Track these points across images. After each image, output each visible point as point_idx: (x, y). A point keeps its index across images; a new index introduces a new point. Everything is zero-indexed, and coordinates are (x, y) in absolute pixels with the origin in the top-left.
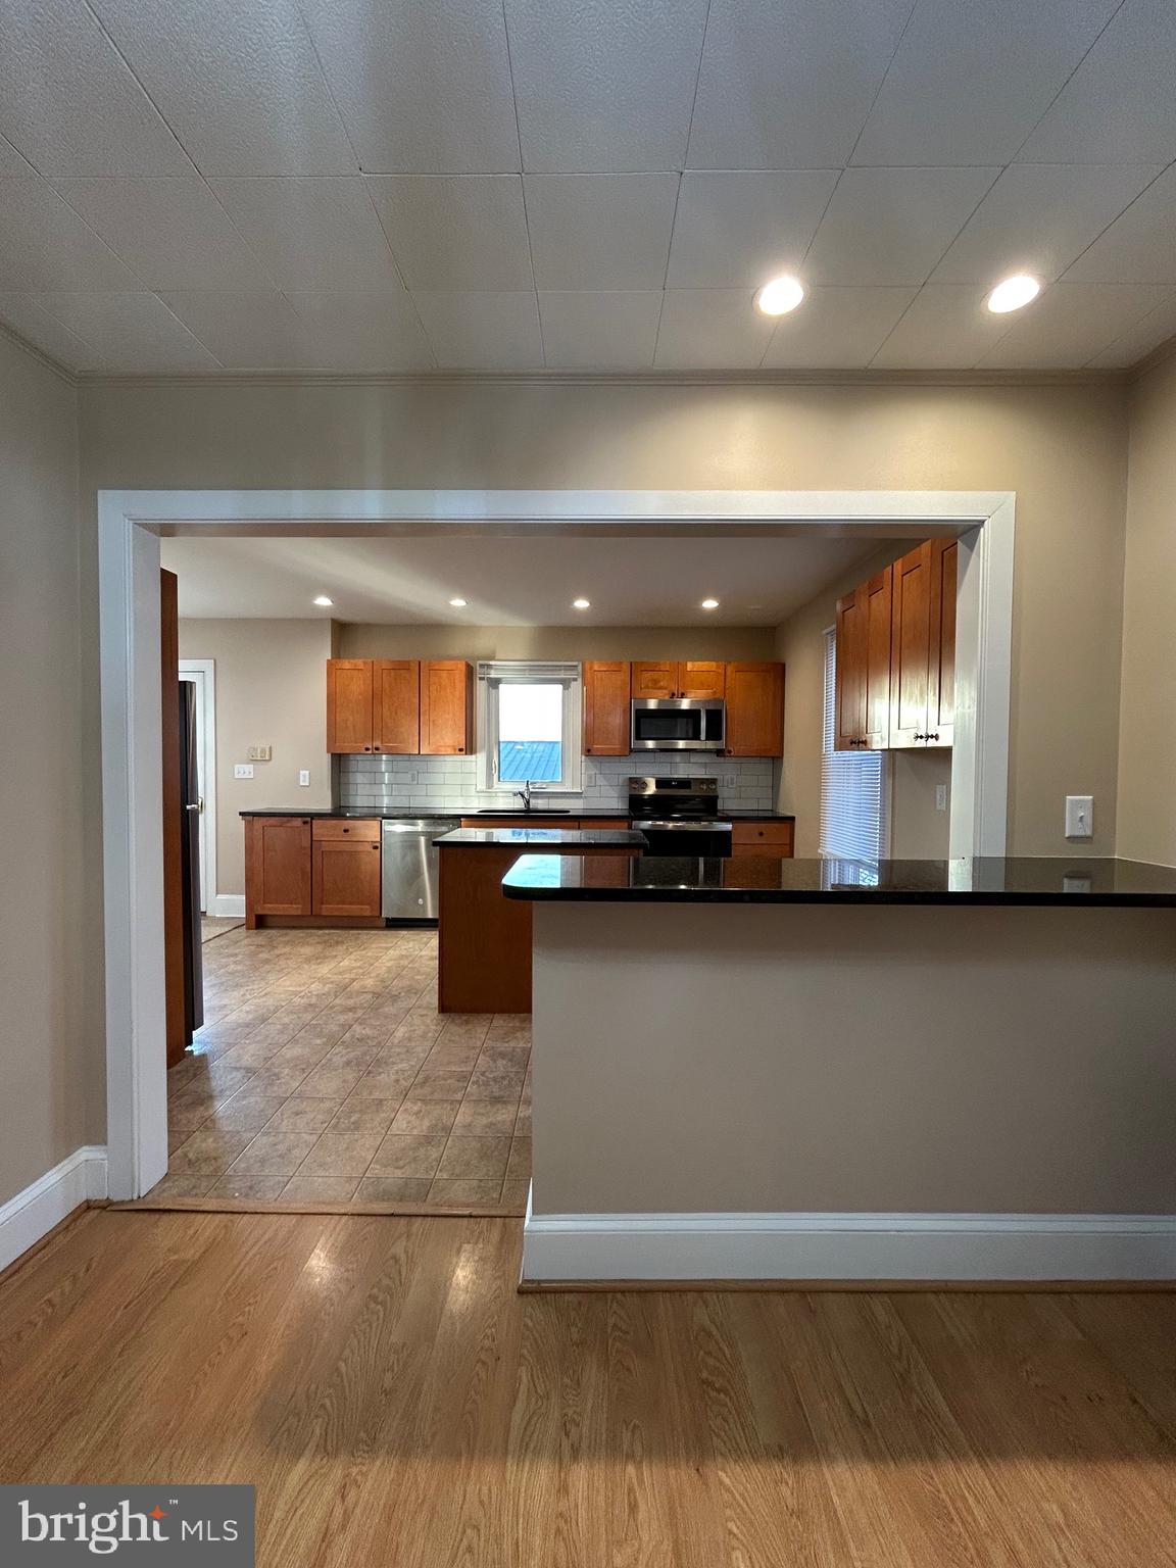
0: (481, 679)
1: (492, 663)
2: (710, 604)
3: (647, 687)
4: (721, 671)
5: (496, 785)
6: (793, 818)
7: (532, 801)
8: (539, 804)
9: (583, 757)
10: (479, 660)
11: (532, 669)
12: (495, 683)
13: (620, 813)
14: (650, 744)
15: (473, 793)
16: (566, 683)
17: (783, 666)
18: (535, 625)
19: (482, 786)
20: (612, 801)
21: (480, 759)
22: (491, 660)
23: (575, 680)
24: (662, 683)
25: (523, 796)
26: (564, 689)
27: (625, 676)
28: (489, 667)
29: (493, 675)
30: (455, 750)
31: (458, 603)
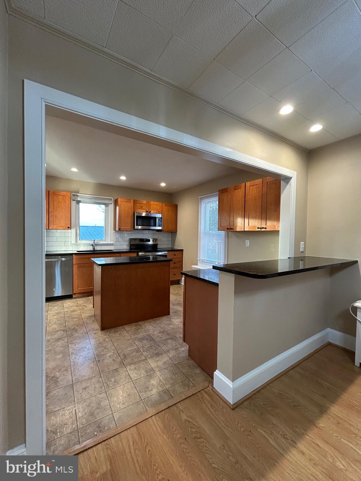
0: (73, 200)
1: (78, 194)
2: (163, 185)
3: (139, 209)
4: (161, 205)
5: (79, 242)
6: (183, 250)
7: (95, 247)
8: (98, 248)
9: (114, 231)
10: (72, 193)
11: (95, 198)
12: (78, 202)
13: (127, 250)
14: (140, 227)
15: (70, 245)
16: (106, 205)
17: (177, 205)
18: (96, 182)
19: (74, 242)
20: (125, 247)
21: (73, 231)
22: (78, 193)
23: (111, 204)
24: (143, 208)
25: (93, 245)
26: (106, 207)
27: (132, 204)
28: (77, 196)
29: (79, 199)
30: (66, 227)
31: (74, 170)
